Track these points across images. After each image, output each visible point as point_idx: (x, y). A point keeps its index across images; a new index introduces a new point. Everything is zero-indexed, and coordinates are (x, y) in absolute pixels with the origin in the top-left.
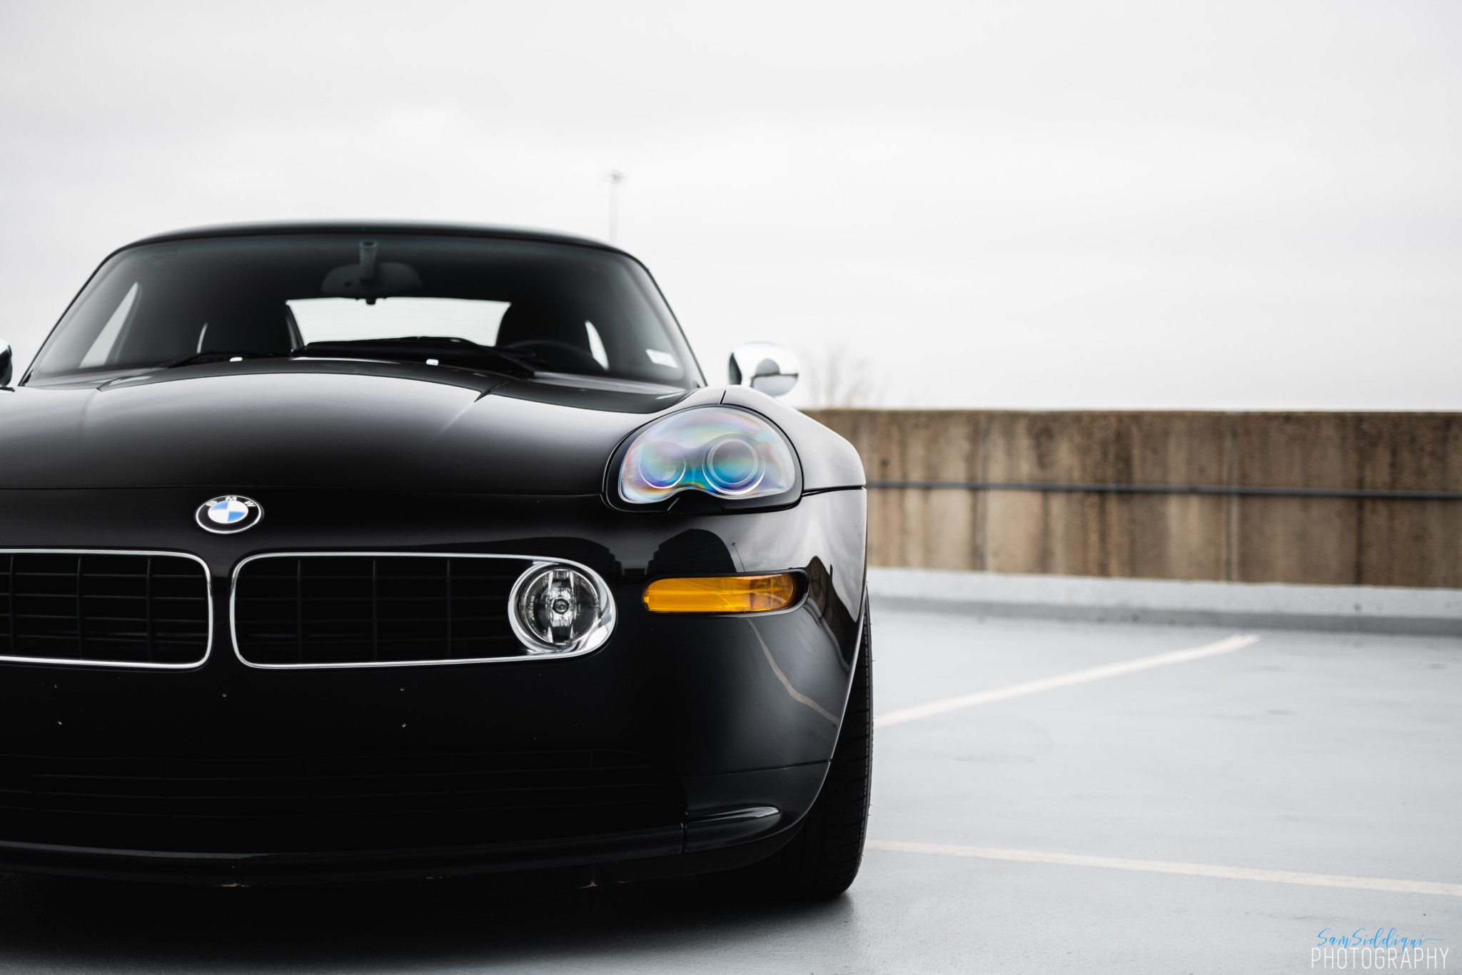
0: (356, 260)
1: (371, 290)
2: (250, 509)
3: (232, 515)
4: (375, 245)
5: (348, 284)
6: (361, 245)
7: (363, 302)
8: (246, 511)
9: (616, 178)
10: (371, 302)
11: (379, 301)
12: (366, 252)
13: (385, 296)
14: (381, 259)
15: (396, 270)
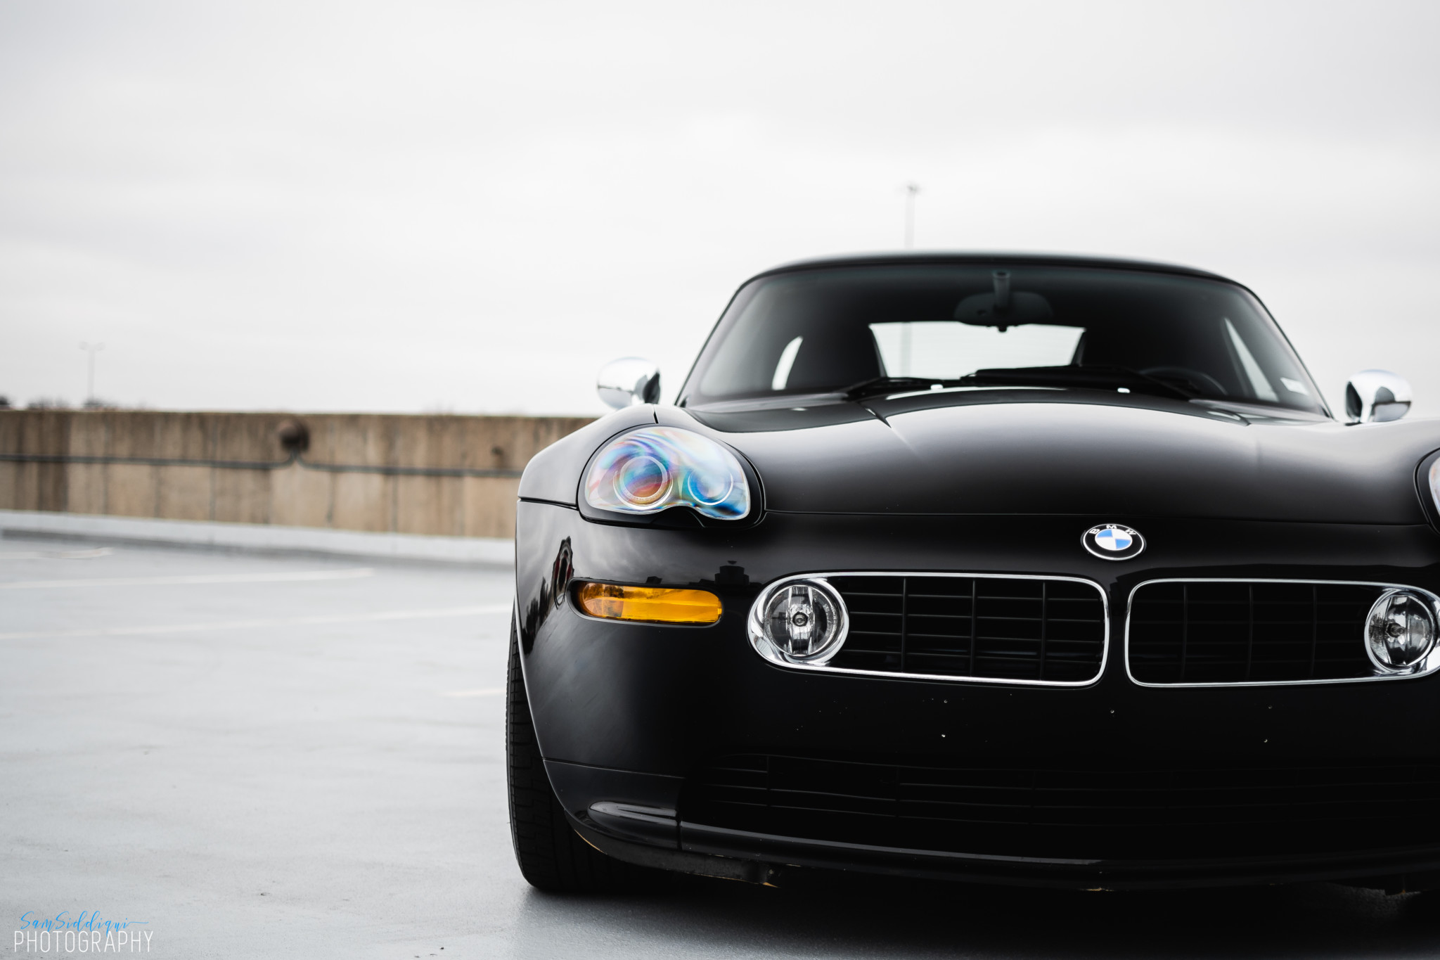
0: (989, 289)
1: (1002, 317)
2: (1133, 536)
3: (1119, 542)
4: (1008, 276)
5: (980, 312)
6: (995, 275)
7: (994, 330)
8: (1131, 539)
9: (913, 189)
10: (1003, 329)
11: (1011, 329)
12: (1000, 282)
13: (1016, 324)
14: (1015, 287)
15: (1027, 299)
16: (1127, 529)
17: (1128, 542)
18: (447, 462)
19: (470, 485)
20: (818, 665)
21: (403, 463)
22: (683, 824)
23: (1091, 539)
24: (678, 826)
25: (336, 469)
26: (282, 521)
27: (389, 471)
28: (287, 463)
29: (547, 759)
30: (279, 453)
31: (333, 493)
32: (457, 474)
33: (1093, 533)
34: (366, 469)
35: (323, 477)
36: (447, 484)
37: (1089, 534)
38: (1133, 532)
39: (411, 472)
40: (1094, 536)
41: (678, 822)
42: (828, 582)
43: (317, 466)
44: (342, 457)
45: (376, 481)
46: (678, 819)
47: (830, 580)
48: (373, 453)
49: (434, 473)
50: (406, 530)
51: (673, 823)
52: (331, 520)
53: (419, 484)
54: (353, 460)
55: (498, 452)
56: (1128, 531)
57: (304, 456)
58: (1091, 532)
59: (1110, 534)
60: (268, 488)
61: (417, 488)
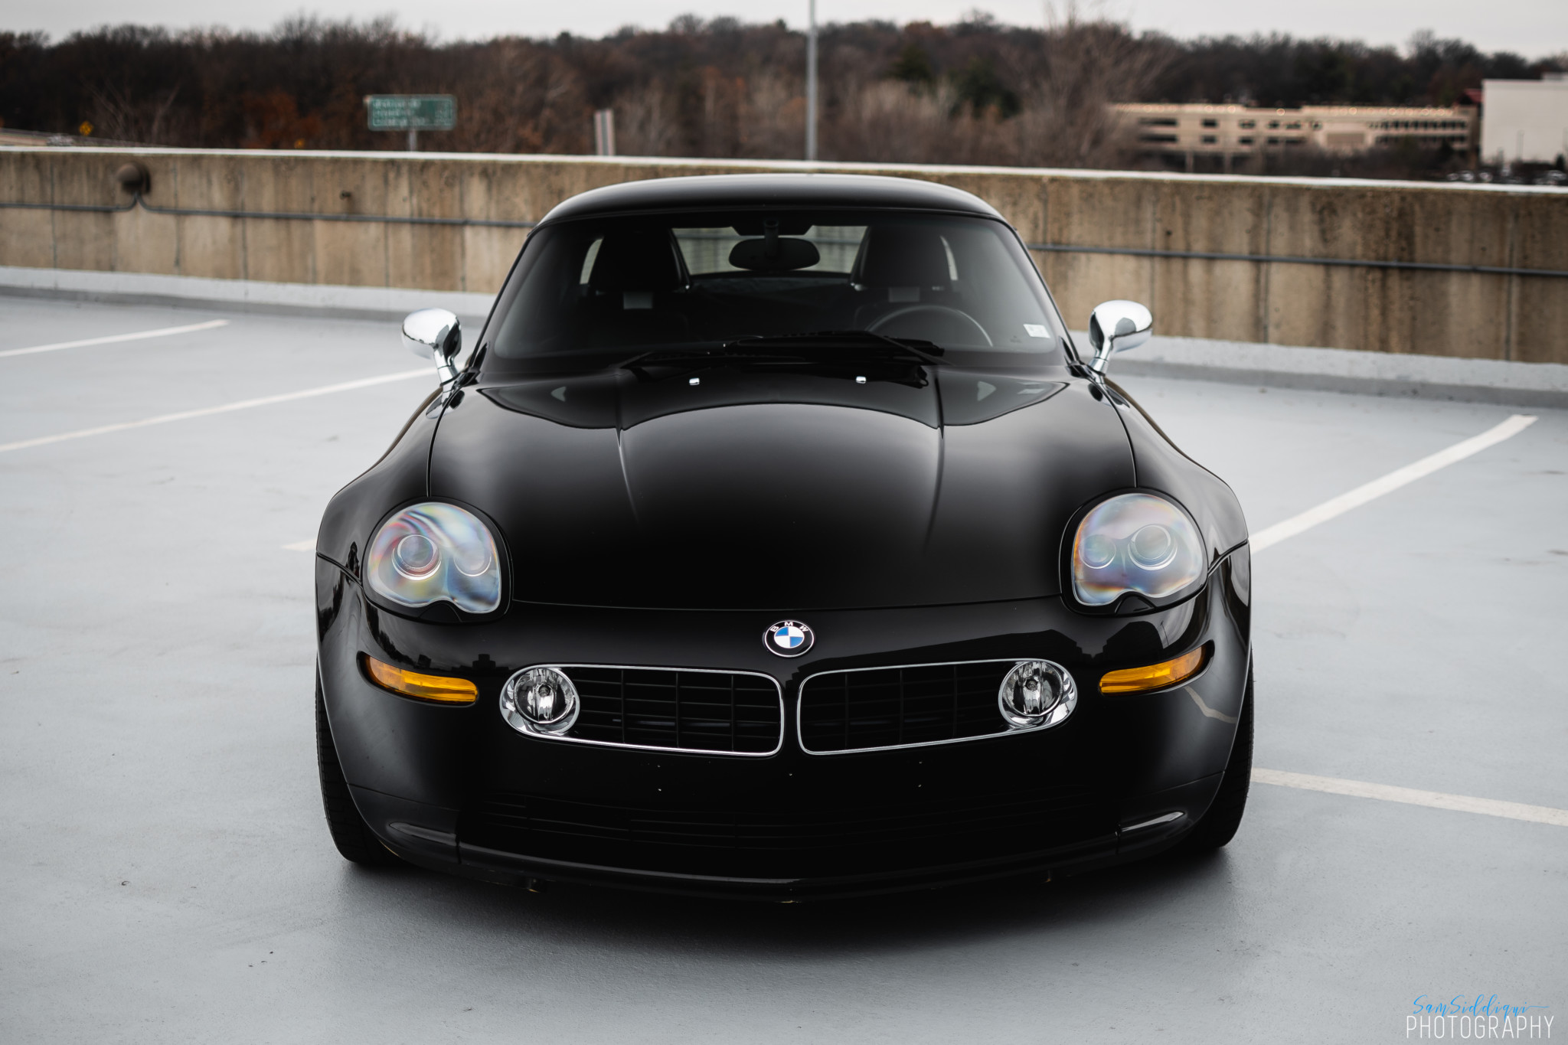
16: (801, 625)
17: (801, 638)
18: (295, 207)
19: (320, 227)
20: (558, 735)
21: (250, 208)
22: (463, 845)
23: (771, 634)
24: (458, 847)
25: (181, 213)
26: (128, 268)
27: (236, 216)
28: (131, 207)
29: (350, 784)
30: (121, 197)
31: (180, 238)
32: (307, 219)
33: (773, 630)
34: (212, 213)
35: (170, 221)
36: (296, 227)
37: (770, 632)
38: (805, 628)
39: (259, 217)
40: (773, 633)
41: (458, 843)
42: (562, 671)
43: (161, 210)
44: (185, 202)
45: (224, 225)
46: (457, 841)
47: (564, 670)
48: (219, 197)
49: (282, 218)
50: (258, 277)
51: (454, 844)
52: (179, 266)
53: (268, 226)
54: (198, 204)
55: (346, 195)
56: (801, 628)
57: (146, 199)
58: (771, 630)
59: (785, 633)
60: (112, 233)
61: (266, 233)
